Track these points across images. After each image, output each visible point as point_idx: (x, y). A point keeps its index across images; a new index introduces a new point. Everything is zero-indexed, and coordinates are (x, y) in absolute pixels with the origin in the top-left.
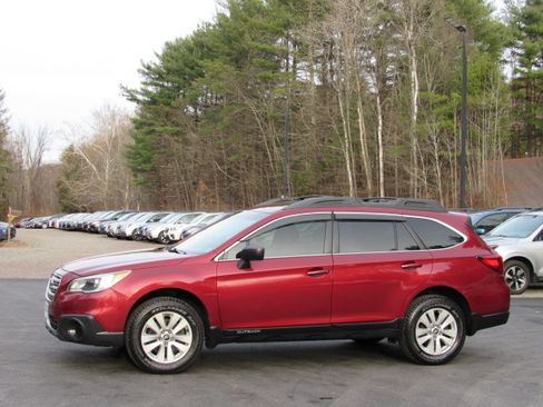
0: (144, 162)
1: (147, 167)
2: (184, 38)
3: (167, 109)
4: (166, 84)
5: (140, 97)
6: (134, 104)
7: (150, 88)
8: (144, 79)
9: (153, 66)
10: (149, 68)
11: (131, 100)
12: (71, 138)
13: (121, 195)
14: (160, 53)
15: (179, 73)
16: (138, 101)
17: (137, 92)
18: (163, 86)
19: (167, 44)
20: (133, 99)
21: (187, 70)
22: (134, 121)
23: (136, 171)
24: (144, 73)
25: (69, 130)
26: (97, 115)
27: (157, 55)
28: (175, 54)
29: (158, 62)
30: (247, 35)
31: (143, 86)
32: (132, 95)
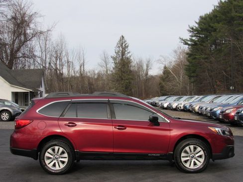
0: (193, 72)
1: (195, 74)
2: (208, 13)
3: (202, 47)
4: (201, 36)
5: (189, 43)
6: (187, 46)
7: (194, 38)
8: (191, 34)
9: (194, 28)
10: (192, 29)
11: (185, 44)
12: (164, 63)
13: (186, 88)
14: (198, 21)
15: (206, 30)
16: (189, 45)
17: (188, 41)
18: (199, 37)
19: (201, 17)
20: (186, 44)
21: (210, 28)
22: (187, 54)
23: (190, 77)
24: (190, 31)
25: (163, 59)
26: (175, 52)
27: (196, 23)
28: (204, 21)
29: (197, 26)
30: (233, 10)
31: (190, 37)
32: (185, 42)
